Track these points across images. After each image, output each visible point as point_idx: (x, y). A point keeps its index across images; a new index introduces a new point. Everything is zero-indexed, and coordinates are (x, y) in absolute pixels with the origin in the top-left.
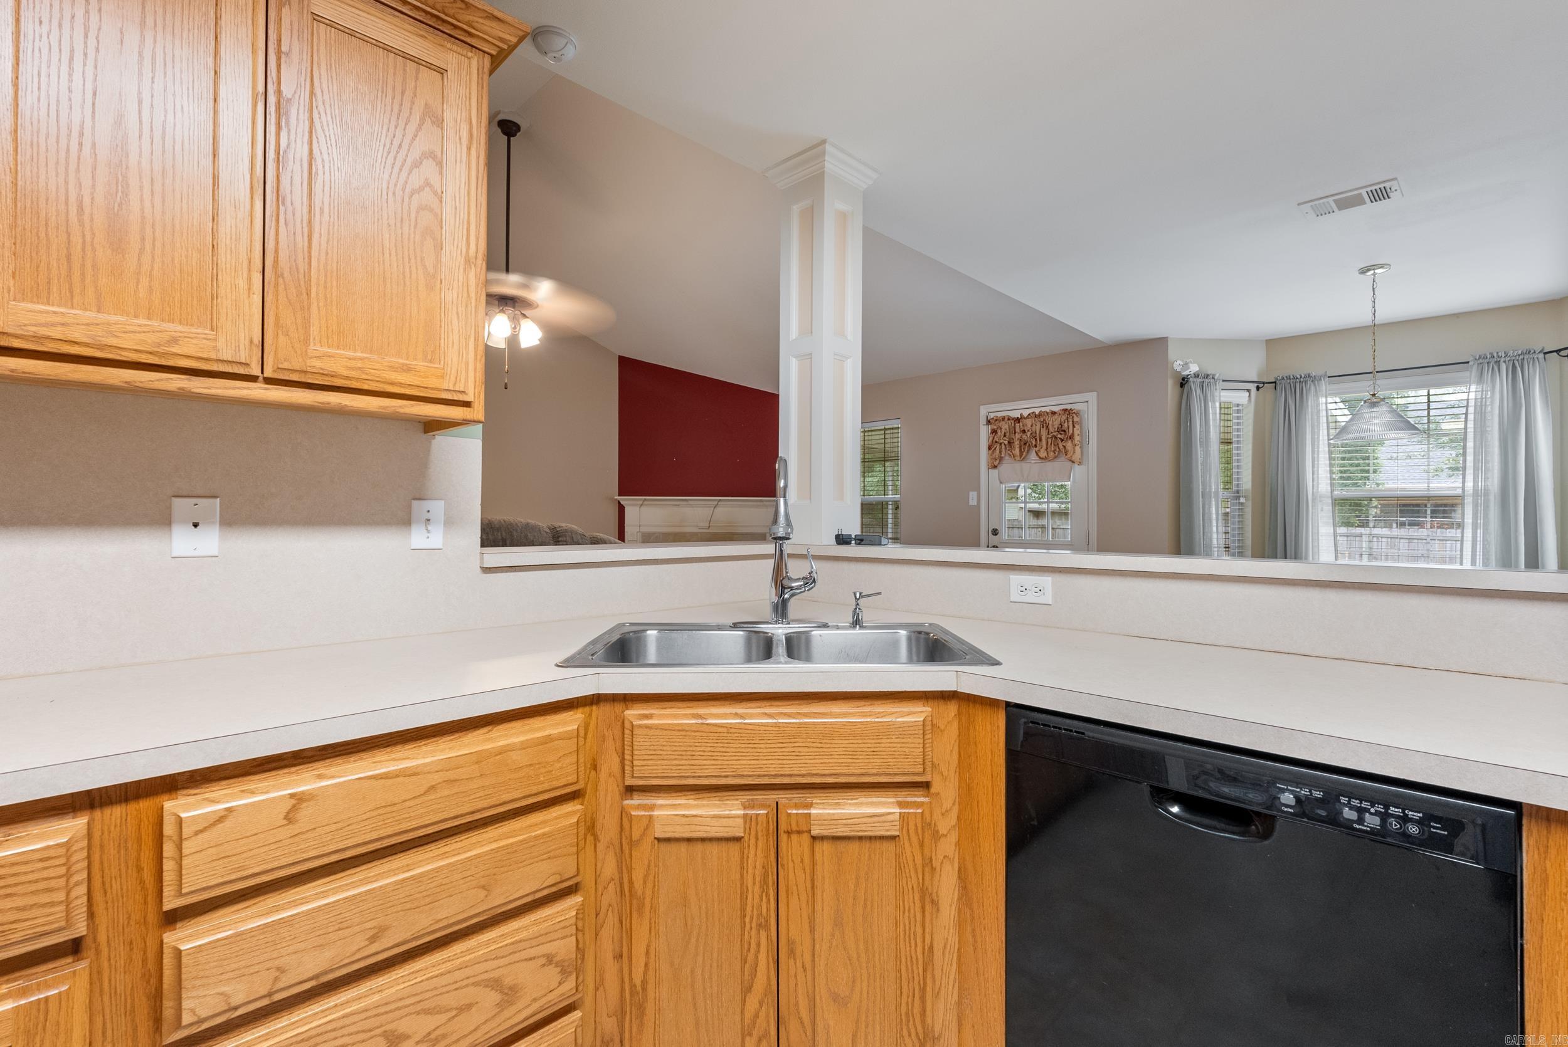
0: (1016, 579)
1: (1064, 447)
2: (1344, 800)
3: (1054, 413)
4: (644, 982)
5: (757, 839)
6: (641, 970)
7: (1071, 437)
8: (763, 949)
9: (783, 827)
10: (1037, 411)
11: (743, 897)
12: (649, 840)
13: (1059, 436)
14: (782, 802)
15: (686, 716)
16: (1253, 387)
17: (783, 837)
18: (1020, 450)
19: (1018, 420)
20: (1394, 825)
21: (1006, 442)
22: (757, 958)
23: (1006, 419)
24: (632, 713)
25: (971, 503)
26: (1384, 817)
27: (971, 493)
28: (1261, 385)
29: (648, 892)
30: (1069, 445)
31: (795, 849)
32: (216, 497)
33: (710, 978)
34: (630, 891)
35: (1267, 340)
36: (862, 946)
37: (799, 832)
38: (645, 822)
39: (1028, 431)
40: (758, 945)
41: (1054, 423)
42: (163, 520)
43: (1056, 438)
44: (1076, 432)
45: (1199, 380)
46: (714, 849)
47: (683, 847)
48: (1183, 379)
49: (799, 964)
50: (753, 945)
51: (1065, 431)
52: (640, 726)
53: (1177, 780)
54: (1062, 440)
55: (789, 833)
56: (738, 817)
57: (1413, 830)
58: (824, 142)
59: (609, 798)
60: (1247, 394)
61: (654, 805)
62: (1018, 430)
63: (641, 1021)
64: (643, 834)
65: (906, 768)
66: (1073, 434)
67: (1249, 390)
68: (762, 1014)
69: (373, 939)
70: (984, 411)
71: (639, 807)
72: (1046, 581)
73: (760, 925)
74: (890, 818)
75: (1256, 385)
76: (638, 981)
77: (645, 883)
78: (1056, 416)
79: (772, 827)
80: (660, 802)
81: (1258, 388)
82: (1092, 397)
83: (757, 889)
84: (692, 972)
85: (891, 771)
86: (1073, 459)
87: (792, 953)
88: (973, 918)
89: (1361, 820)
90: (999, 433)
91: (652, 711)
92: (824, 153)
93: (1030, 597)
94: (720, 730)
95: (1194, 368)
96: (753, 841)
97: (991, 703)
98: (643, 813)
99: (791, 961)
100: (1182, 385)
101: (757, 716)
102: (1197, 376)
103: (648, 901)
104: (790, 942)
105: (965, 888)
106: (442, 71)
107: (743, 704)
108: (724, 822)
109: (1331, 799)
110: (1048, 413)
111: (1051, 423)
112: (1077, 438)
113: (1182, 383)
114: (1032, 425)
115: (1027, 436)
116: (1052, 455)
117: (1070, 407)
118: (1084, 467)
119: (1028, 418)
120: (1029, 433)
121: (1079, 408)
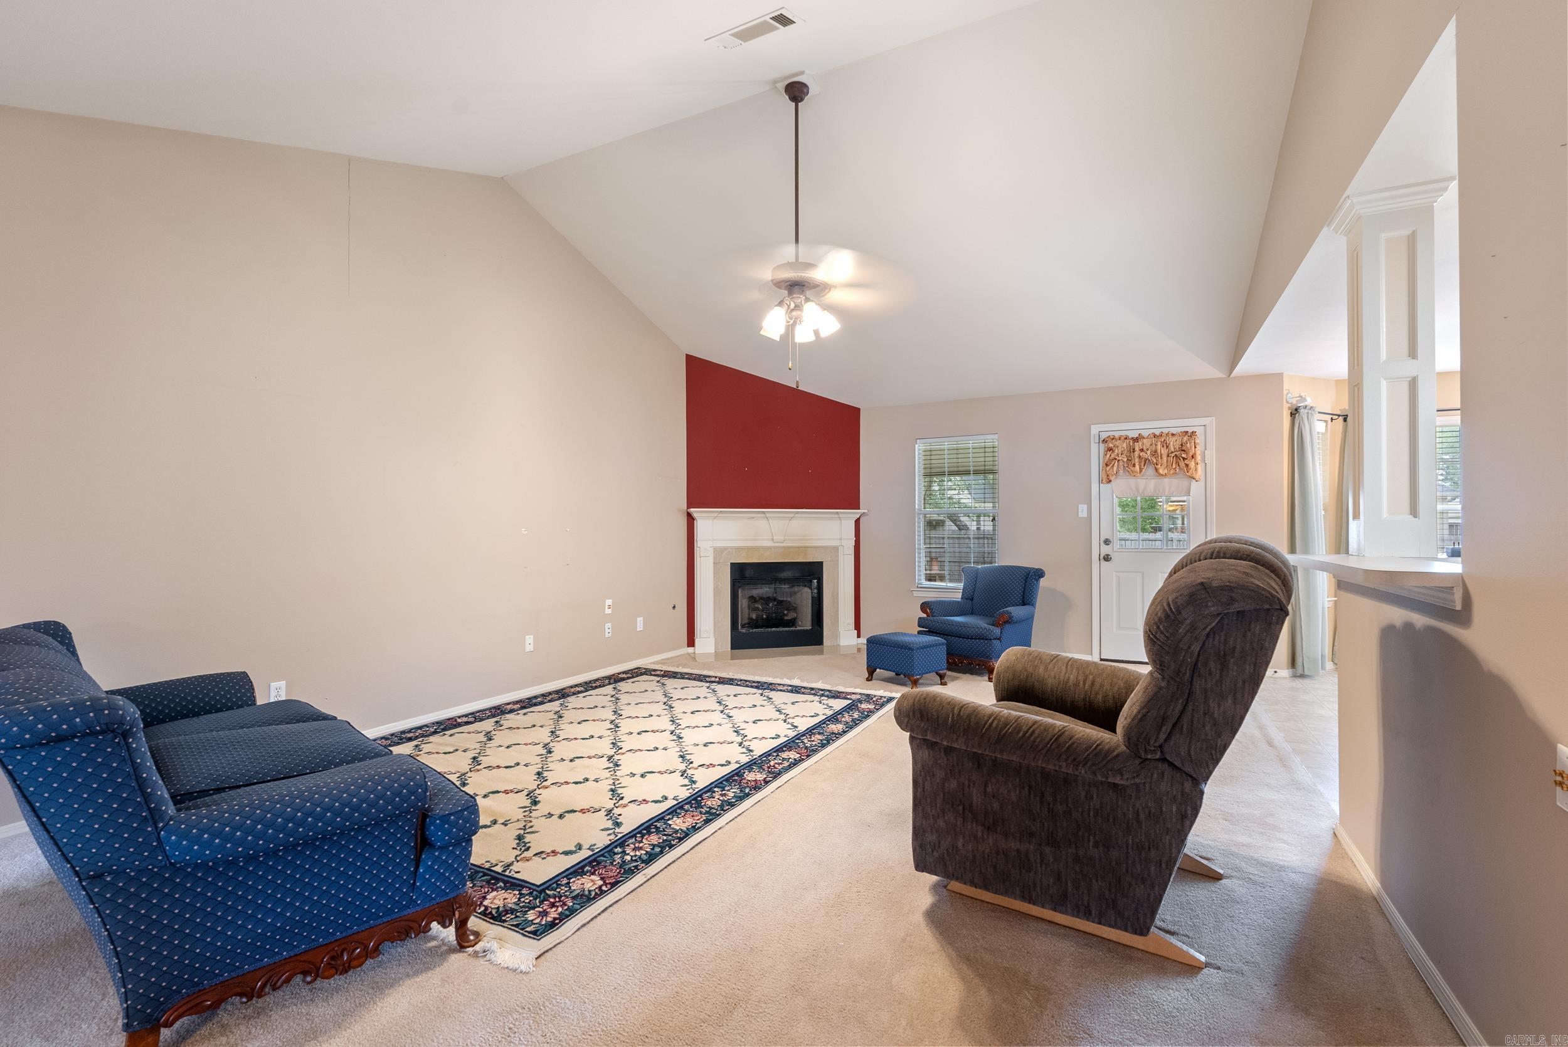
1: (1187, 465)
3: (1173, 435)
7: (1193, 457)
10: (1157, 432)
13: (1183, 455)
16: (1329, 418)
18: (1140, 466)
19: (1136, 440)
21: (1125, 460)
23: (1122, 438)
25: (1080, 515)
27: (1081, 506)
28: (1337, 417)
30: (1192, 464)
35: (1336, 381)
39: (1148, 450)
41: (1174, 444)
43: (1177, 457)
44: (1198, 452)
45: (1306, 411)
48: (1296, 410)
51: (1185, 451)
54: (1184, 459)
60: (1324, 424)
62: (1137, 449)
66: (1195, 454)
67: (1326, 421)
70: (1095, 430)
75: (1331, 416)
78: (1176, 438)
81: (1332, 419)
86: (1194, 476)
90: (1116, 451)
95: (1302, 401)
100: (1292, 415)
102: (1306, 407)
110: (1167, 434)
111: (1172, 443)
112: (1199, 458)
113: (1295, 412)
114: (1151, 445)
115: (1147, 455)
116: (1172, 471)
117: (1190, 430)
118: (1202, 483)
119: (1147, 438)
120: (1149, 452)
121: (1199, 431)
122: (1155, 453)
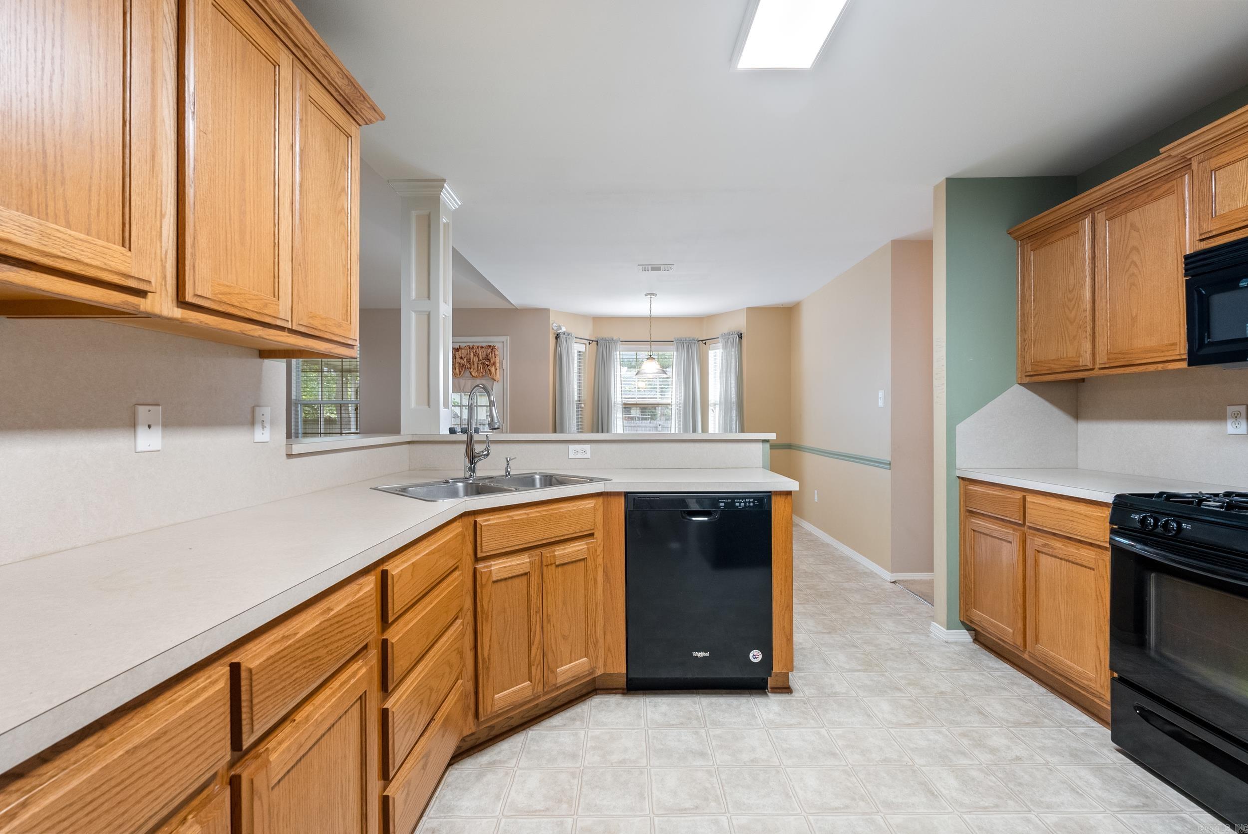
0: (572, 447)
1: (490, 370)
2: (736, 500)
3: (482, 347)
4: (489, 655)
5: (535, 571)
6: (488, 649)
7: (494, 364)
8: (538, 623)
9: (544, 563)
10: (471, 345)
11: (529, 601)
12: (490, 582)
13: (486, 363)
14: (543, 552)
15: (504, 517)
16: (587, 342)
17: (545, 569)
18: (459, 370)
20: (748, 504)
22: (535, 627)
24: (480, 519)
26: (745, 503)
28: (591, 342)
29: (490, 609)
30: (493, 370)
31: (550, 572)
32: (158, 405)
33: (515, 645)
34: (481, 611)
35: (593, 317)
36: (573, 611)
37: (551, 564)
38: (488, 574)
39: (465, 357)
40: (536, 622)
41: (482, 353)
42: (132, 424)
43: (484, 364)
44: (497, 361)
46: (516, 581)
47: (503, 584)
48: (557, 335)
49: (552, 625)
50: (534, 622)
51: (489, 360)
52: (485, 525)
53: (694, 507)
54: (488, 366)
55: (547, 566)
56: (528, 562)
57: (752, 504)
58: (444, 181)
59: (467, 567)
60: (585, 346)
61: (491, 565)
62: (457, 357)
63: (488, 676)
64: (488, 580)
65: (586, 528)
66: (495, 362)
67: (585, 344)
68: (538, 653)
69: (427, 638)
71: (484, 567)
72: (587, 447)
73: (537, 612)
74: (583, 550)
75: (589, 341)
76: (486, 655)
77: (488, 605)
78: (483, 350)
79: (540, 565)
80: (493, 563)
81: (589, 343)
82: (507, 339)
83: (535, 595)
84: (508, 644)
85: (583, 530)
86: (494, 378)
87: (549, 621)
88: (610, 587)
89: (740, 506)
91: (490, 517)
92: (443, 187)
93: (579, 456)
94: (519, 522)
95: (564, 329)
96: (533, 573)
97: (618, 494)
98: (486, 570)
99: (549, 625)
100: (556, 338)
101: (534, 512)
102: (564, 333)
103: (490, 613)
104: (548, 616)
105: (607, 576)
106: (348, 136)
107: (527, 508)
108: (522, 566)
109: (733, 502)
110: (478, 347)
111: (480, 353)
112: (498, 365)
113: (557, 337)
114: (467, 354)
115: (464, 362)
116: (481, 374)
117: (492, 344)
118: (501, 383)
119: (464, 349)
120: (465, 360)
121: (498, 346)
122: (469, 361)
